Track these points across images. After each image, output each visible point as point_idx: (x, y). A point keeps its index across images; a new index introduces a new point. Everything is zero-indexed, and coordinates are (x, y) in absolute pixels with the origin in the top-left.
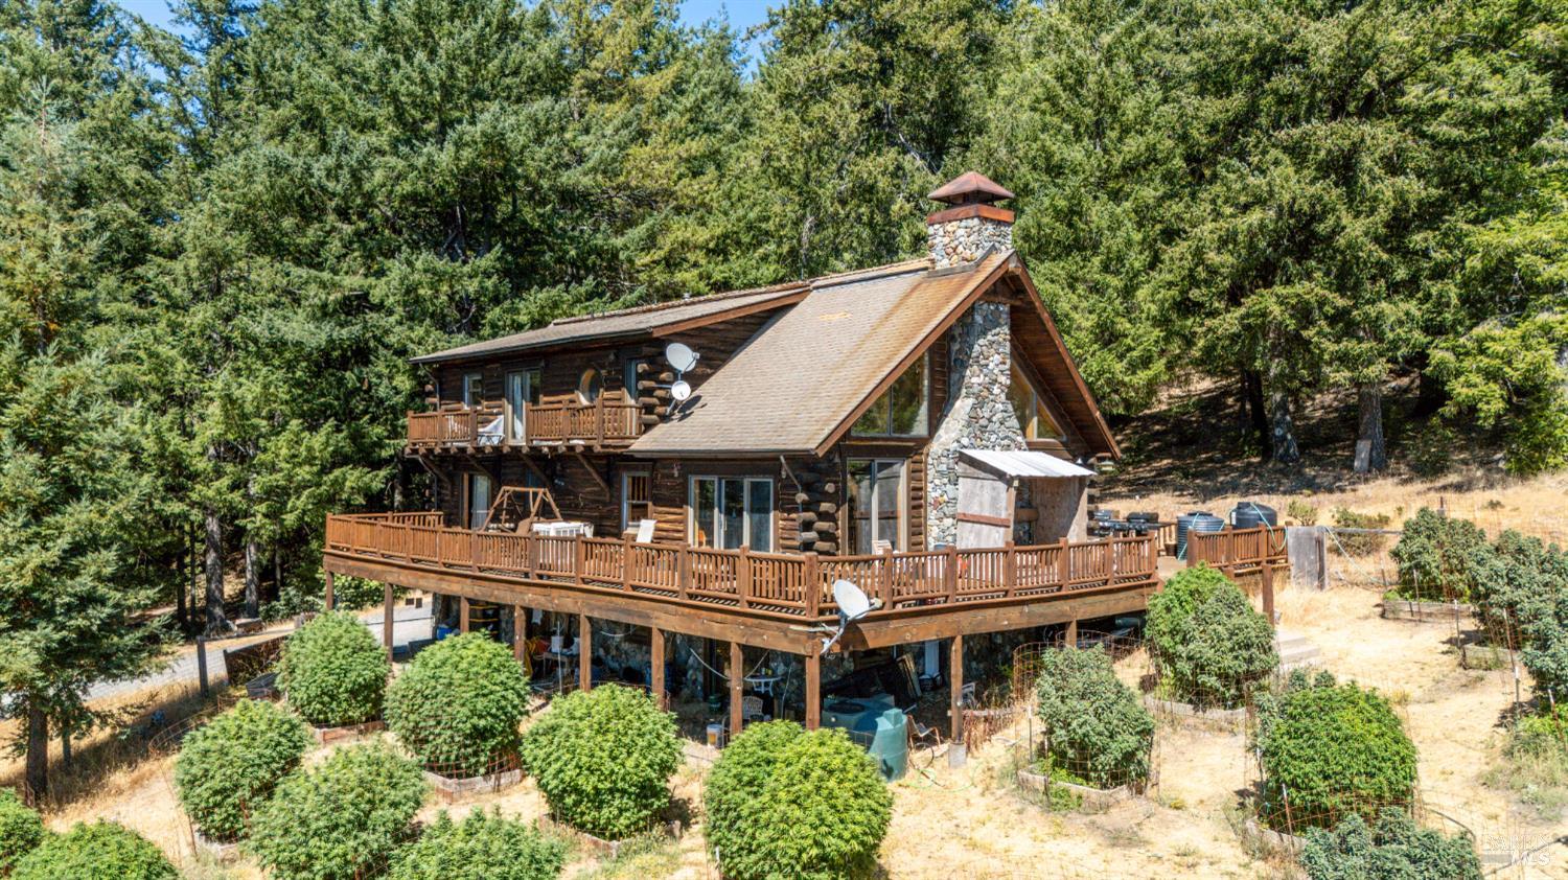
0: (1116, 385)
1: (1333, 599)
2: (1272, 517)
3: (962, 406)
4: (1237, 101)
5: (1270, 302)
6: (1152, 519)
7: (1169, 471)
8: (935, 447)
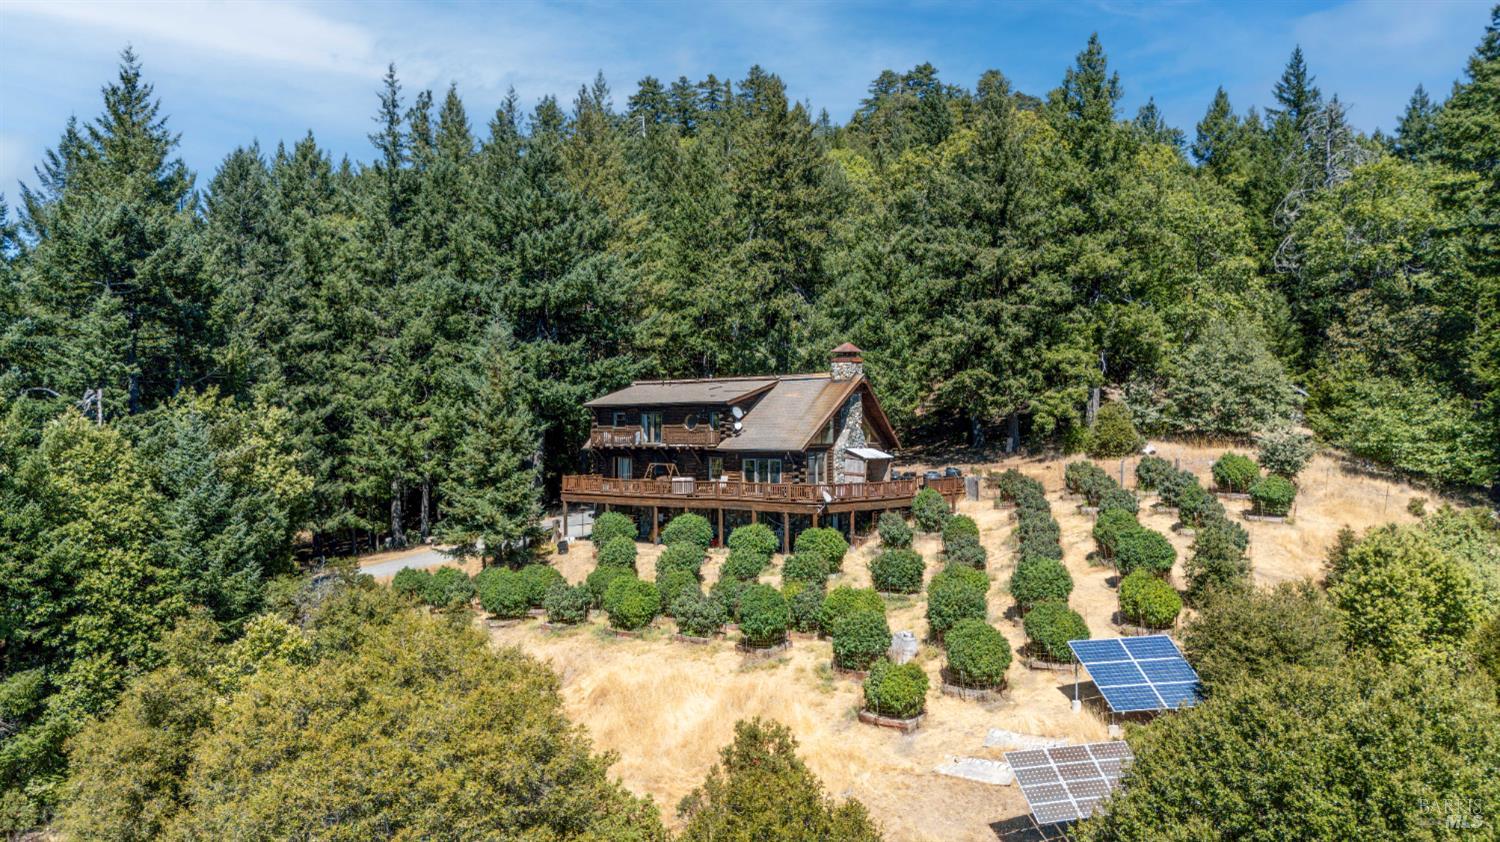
0: (897, 412)
1: (980, 504)
2: (959, 473)
3: (845, 432)
4: (952, 282)
5: (965, 377)
6: (914, 474)
7: (920, 452)
8: (836, 448)
